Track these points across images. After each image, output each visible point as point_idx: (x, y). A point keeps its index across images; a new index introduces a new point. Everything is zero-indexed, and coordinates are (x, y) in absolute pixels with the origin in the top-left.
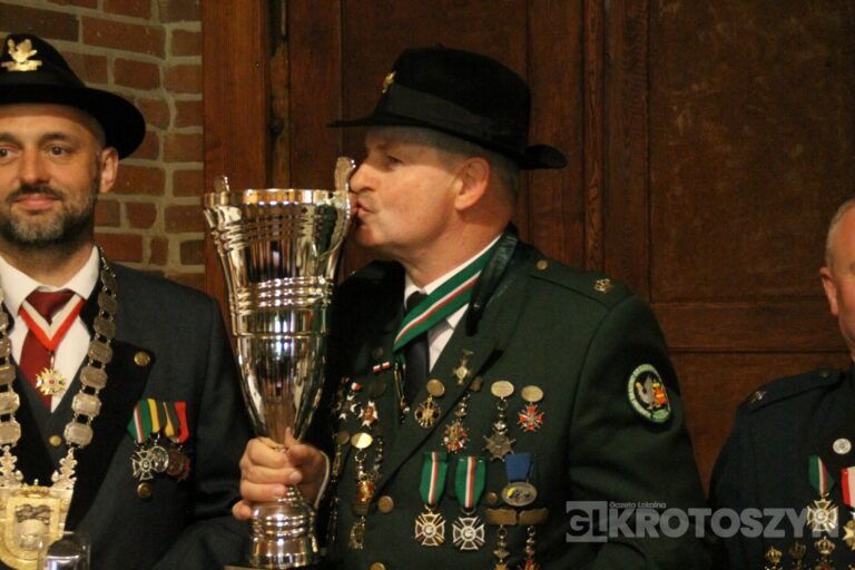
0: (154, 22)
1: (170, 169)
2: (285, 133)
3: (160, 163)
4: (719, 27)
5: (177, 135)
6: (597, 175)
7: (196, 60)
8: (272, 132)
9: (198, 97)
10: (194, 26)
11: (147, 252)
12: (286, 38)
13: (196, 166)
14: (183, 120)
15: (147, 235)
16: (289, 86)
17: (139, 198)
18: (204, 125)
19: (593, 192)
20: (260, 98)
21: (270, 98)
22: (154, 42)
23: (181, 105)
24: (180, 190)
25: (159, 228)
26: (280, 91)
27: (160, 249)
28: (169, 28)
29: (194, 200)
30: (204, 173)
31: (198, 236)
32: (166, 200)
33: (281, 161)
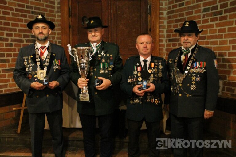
0: (55, 14)
1: (57, 32)
2: (71, 27)
3: (56, 31)
4: (125, 15)
5: (58, 28)
6: (110, 33)
7: (60, 18)
8: (70, 27)
9: (60, 23)
10: (60, 14)
11: (54, 42)
12: (71, 16)
13: (60, 32)
14: (58, 26)
16: (72, 22)
17: (53, 36)
18: (61, 26)
19: (110, 35)
20: (68, 23)
21: (69, 23)
22: (55, 16)
23: (58, 24)
24: (58, 35)
25: (56, 39)
26: (70, 22)
27: (56, 42)
28: (57, 14)
29: (60, 36)
30: (61, 32)
31: (60, 40)
32: (56, 36)
33: (71, 31)
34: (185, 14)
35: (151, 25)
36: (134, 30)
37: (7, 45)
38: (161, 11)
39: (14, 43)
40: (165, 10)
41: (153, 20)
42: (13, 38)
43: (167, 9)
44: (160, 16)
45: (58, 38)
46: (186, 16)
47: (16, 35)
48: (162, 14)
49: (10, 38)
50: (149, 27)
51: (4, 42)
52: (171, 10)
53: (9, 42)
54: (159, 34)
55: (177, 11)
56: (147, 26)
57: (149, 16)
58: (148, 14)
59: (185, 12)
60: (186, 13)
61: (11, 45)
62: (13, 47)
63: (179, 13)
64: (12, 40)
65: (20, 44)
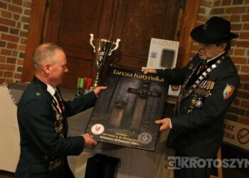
1: (24, 8)
2: (50, 6)
3: (22, 7)
6: (112, 28)
8: (47, 6)
11: (16, 25)
13: (30, 9)
15: (17, 22)
17: (16, 13)
19: (111, 31)
24: (25, 13)
25: (20, 20)
27: (19, 25)
29: (29, 16)
31: (28, 24)
32: (22, 15)
33: (48, 12)
34: (241, 18)
35: (181, 27)
36: (152, 30)
38: (201, 7)
40: (209, 6)
41: (186, 19)
43: (212, 5)
44: (200, 14)
45: (24, 19)
46: (243, 21)
48: (203, 11)
50: (178, 29)
52: (220, 7)
54: (192, 44)
55: (229, 11)
56: (175, 27)
57: (181, 11)
58: (180, 7)
59: (241, 15)
60: (243, 16)
63: (232, 14)
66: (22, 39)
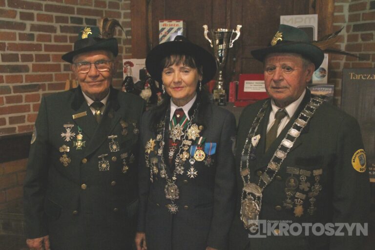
1: (122, 12)
3: (120, 10)
5: (124, 3)
8: (148, 3)
13: (129, 11)
24: (125, 17)
29: (129, 20)
30: (131, 13)
31: (130, 29)
32: (122, 20)
33: (150, 10)
37: (22, 37)
39: (36, 33)
42: (36, 22)
47: (40, 17)
49: (28, 23)
51: (17, 32)
53: (27, 31)
61: (31, 37)
62: (35, 42)
64: (33, 28)
65: (50, 36)
66: (126, 48)
